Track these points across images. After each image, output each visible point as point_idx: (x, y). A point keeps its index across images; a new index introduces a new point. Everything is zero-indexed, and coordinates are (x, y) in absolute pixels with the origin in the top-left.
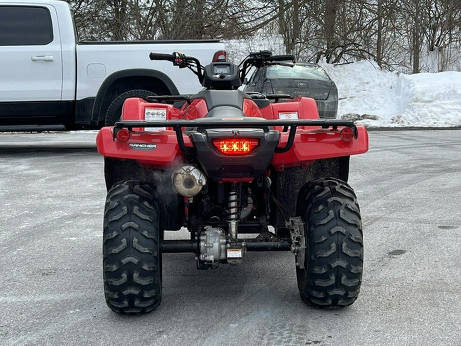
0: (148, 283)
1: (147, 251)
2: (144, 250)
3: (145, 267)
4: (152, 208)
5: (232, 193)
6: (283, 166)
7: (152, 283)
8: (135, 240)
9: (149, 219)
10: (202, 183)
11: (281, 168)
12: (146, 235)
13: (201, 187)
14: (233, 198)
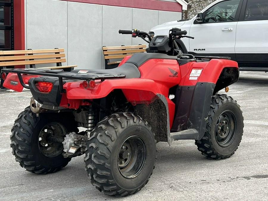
0: (23, 157)
1: (21, 140)
2: (19, 139)
3: (20, 148)
4: (32, 117)
5: (89, 115)
6: (135, 103)
7: (25, 157)
8: (16, 133)
9: (27, 123)
10: (39, 106)
11: (134, 104)
12: (22, 131)
13: (39, 108)
14: (90, 118)
